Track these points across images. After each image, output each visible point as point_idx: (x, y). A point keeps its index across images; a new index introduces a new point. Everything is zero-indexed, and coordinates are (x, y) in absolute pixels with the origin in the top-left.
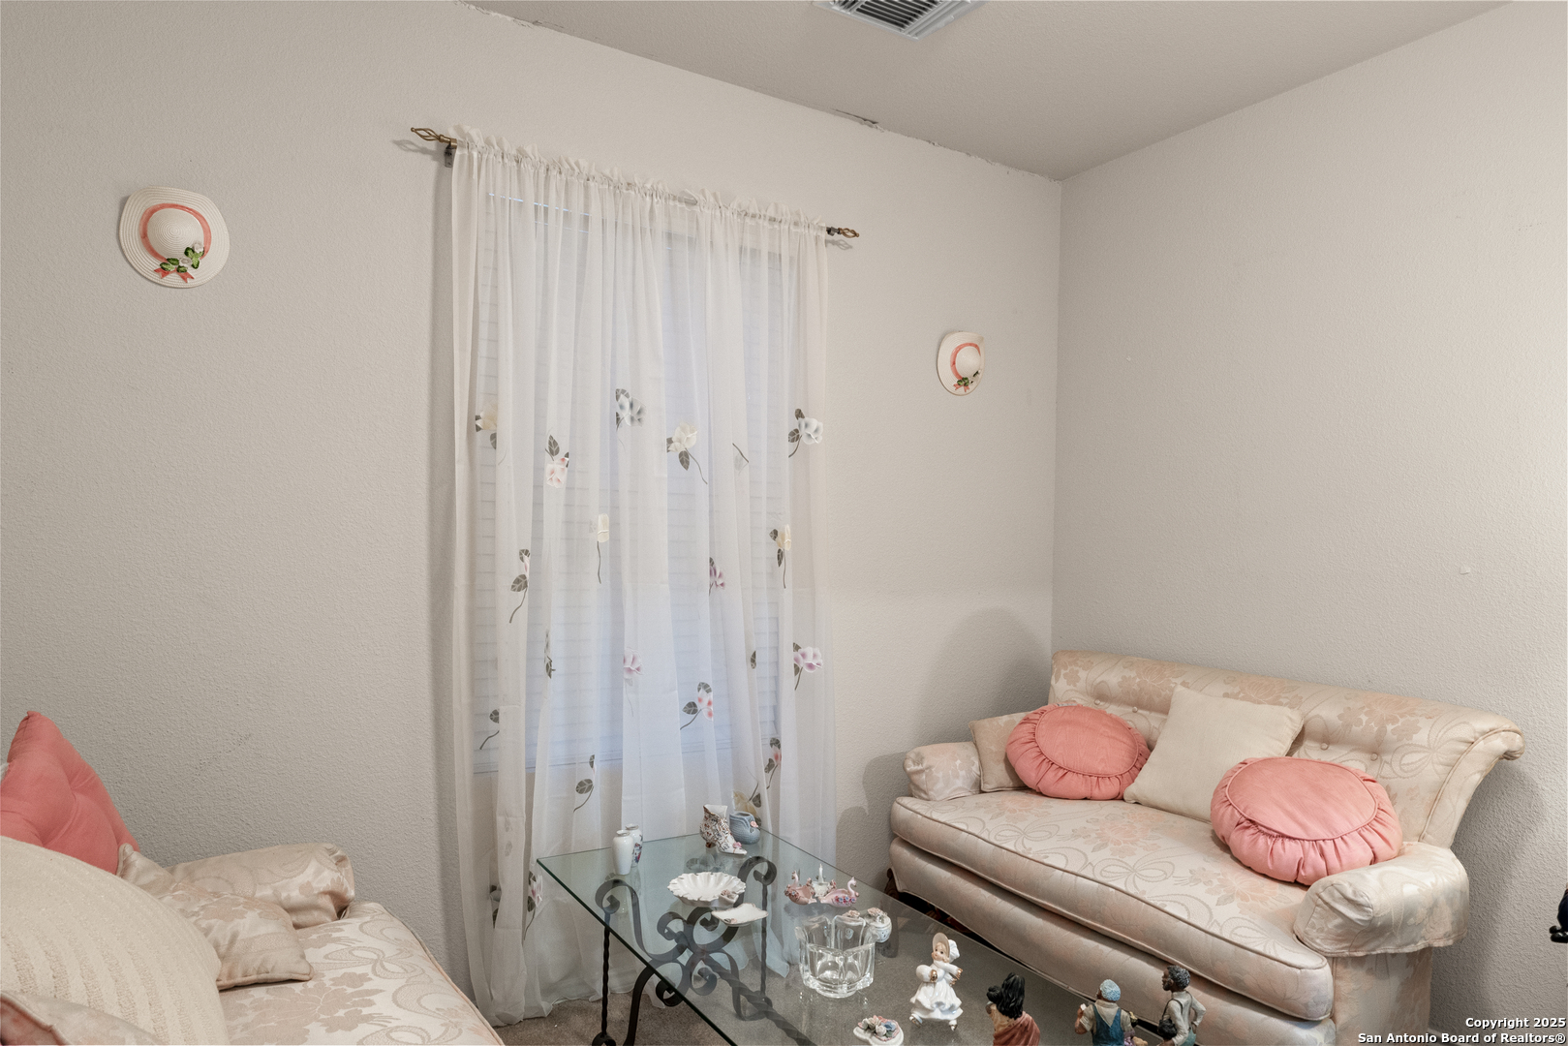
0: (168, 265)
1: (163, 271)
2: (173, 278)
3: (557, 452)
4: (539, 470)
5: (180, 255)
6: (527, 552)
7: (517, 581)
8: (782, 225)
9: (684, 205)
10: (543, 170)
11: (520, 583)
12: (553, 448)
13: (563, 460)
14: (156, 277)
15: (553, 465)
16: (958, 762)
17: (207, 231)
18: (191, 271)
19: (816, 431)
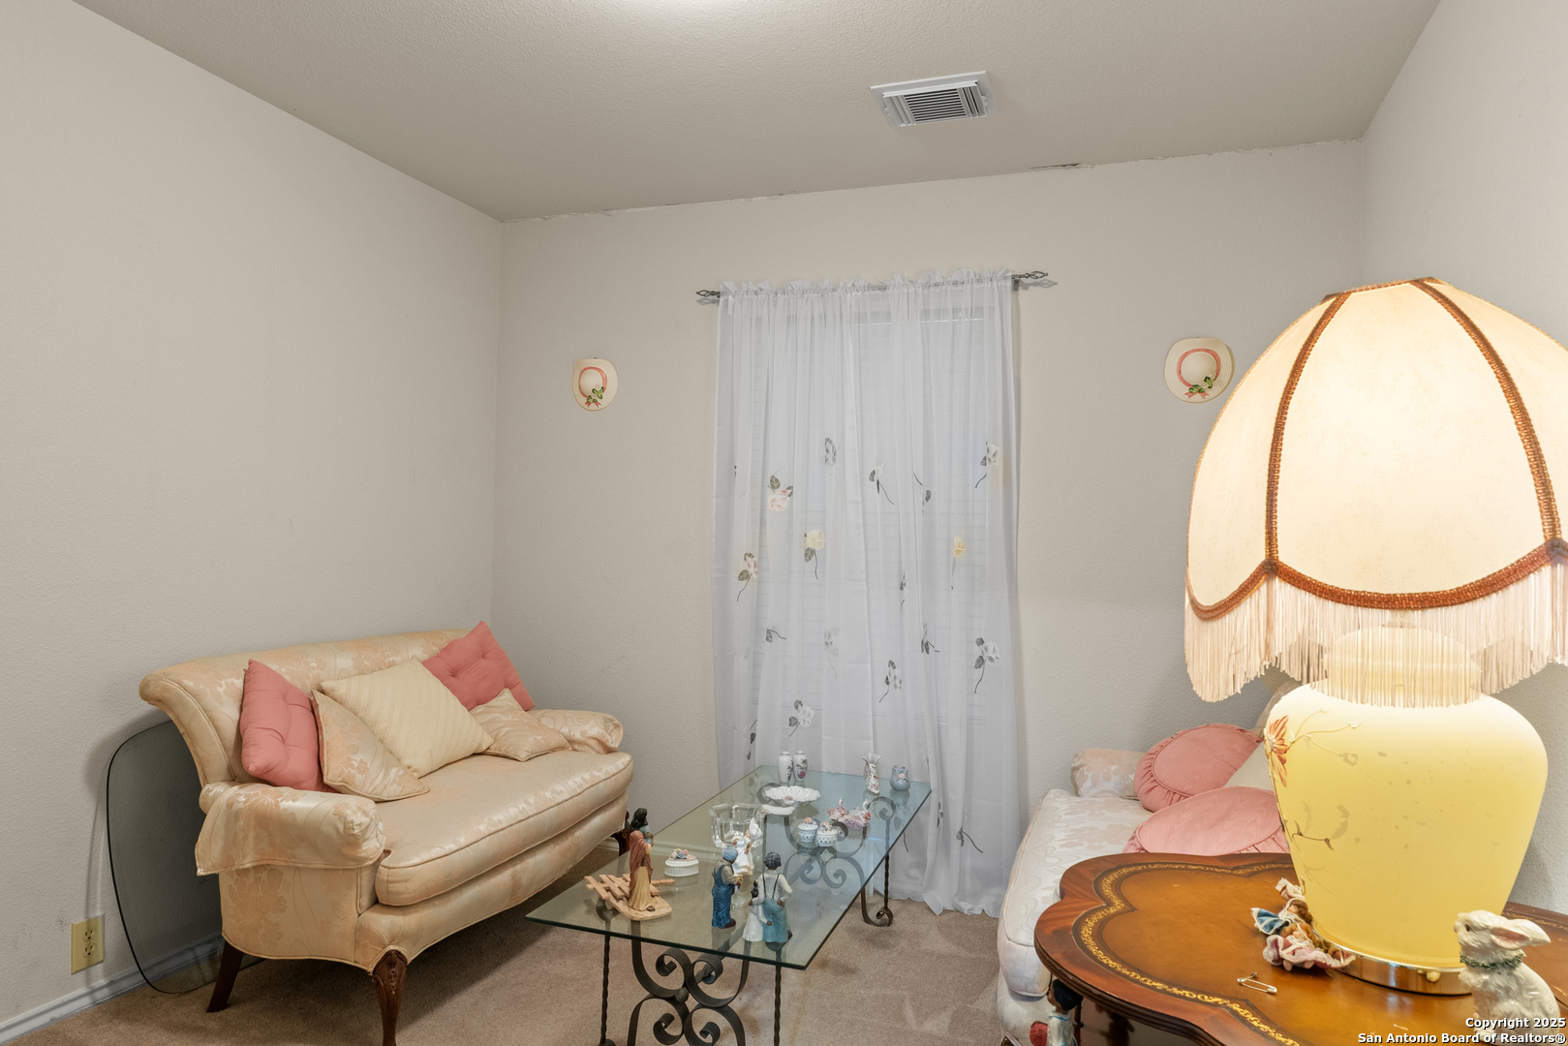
0: (589, 400)
1: (588, 403)
2: (593, 405)
3: (778, 486)
4: (763, 499)
5: (591, 393)
6: (750, 555)
7: (742, 574)
8: (965, 285)
9: (878, 292)
10: (771, 296)
11: (744, 576)
12: (775, 484)
13: (784, 491)
14: (586, 406)
15: (776, 497)
16: (1113, 768)
17: (605, 380)
18: (599, 400)
19: (994, 455)
